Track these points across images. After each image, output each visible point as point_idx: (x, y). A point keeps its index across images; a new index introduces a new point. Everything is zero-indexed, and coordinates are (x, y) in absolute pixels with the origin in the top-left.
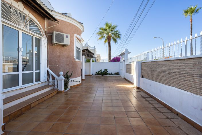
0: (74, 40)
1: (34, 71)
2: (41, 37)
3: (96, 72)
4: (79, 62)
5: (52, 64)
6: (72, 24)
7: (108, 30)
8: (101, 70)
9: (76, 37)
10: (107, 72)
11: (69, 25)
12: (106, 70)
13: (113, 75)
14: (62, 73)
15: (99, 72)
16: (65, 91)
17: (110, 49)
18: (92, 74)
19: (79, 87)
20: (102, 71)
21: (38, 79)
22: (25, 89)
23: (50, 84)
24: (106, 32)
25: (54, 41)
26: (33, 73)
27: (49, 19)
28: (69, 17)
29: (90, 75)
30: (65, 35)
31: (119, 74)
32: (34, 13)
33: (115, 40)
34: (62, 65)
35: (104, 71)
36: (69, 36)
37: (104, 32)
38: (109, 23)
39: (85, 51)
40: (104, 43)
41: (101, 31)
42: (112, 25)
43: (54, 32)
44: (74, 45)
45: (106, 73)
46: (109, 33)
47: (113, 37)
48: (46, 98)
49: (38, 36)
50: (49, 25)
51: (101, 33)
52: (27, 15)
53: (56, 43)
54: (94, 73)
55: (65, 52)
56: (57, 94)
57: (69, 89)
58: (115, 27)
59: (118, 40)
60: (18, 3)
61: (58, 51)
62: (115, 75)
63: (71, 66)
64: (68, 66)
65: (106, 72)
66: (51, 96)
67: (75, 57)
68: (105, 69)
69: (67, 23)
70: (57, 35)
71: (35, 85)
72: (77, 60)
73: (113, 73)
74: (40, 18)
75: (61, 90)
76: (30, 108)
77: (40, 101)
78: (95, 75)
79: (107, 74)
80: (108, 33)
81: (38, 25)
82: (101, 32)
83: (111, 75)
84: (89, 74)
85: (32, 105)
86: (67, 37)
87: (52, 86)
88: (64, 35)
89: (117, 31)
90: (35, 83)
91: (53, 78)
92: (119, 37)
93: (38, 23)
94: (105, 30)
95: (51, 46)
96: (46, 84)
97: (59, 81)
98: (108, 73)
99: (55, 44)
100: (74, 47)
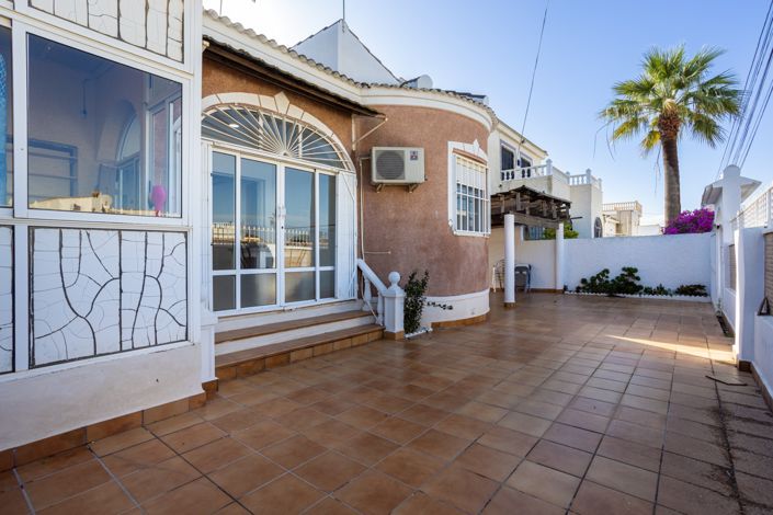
0: (446, 163)
1: (319, 269)
2: (335, 169)
3: (584, 281)
4: (470, 241)
5: (374, 248)
6: (436, 110)
7: (660, 87)
8: (607, 271)
9: (455, 151)
10: (637, 283)
11: (428, 114)
12: (631, 271)
13: (668, 297)
14: (395, 276)
15: (593, 279)
16: (407, 336)
17: (677, 176)
18: (565, 288)
19: (468, 328)
20: (612, 276)
21: (329, 291)
22: (291, 313)
23: (366, 308)
24: (651, 97)
25: (375, 179)
26: (314, 272)
27: (359, 114)
28: (424, 90)
29: (554, 291)
30: (407, 152)
31: (706, 295)
32: (316, 110)
33: (706, 128)
34: (404, 249)
35: (622, 275)
36: (421, 152)
37: (640, 100)
38: (669, 51)
39: (515, 197)
40: (644, 149)
41: (624, 98)
42: (688, 60)
43: (374, 149)
44: (446, 179)
45: (632, 284)
46: (667, 102)
47: (691, 115)
48: (337, 346)
49: (329, 170)
50: (363, 130)
51: (621, 109)
52: (295, 120)
53: (380, 181)
54: (574, 283)
55: (414, 207)
56: (379, 339)
57: (423, 331)
58: (703, 63)
59: (725, 122)
60: (277, 96)
61: (390, 204)
62: (678, 297)
63: (436, 253)
64: (424, 254)
65: (631, 280)
66: (355, 344)
67: (450, 223)
68: (624, 269)
69: (419, 111)
70: (383, 156)
71: (319, 306)
72: (460, 233)
73: (671, 285)
74: (335, 118)
75: (390, 330)
76: (288, 362)
77: (318, 350)
78: (578, 289)
79: (637, 289)
80: (659, 101)
81: (328, 137)
82: (623, 103)
83: (655, 297)
84: (551, 287)
85: (293, 356)
86: (414, 157)
87: (370, 314)
88: (403, 152)
89: (718, 79)
90: (320, 301)
91: (374, 292)
92: (730, 108)
93: (329, 132)
94: (645, 89)
95: (369, 193)
96: (356, 307)
97: (386, 300)
98: (641, 287)
99: (376, 185)
100: (447, 188)
